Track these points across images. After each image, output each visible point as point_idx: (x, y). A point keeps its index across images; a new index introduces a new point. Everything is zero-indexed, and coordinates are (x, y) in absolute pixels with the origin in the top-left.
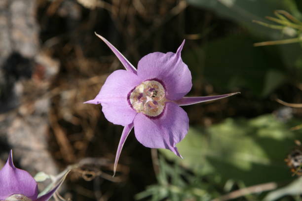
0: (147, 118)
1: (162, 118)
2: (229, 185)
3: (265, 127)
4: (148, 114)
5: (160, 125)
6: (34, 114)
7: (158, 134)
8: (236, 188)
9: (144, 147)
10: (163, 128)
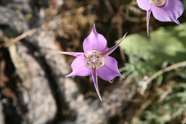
0: (157, 7)
1: (166, 6)
2: (165, 64)
3: (183, 31)
4: (156, 5)
5: (166, 10)
6: (49, 29)
7: (166, 14)
8: (169, 65)
9: (160, 21)
10: (168, 11)
